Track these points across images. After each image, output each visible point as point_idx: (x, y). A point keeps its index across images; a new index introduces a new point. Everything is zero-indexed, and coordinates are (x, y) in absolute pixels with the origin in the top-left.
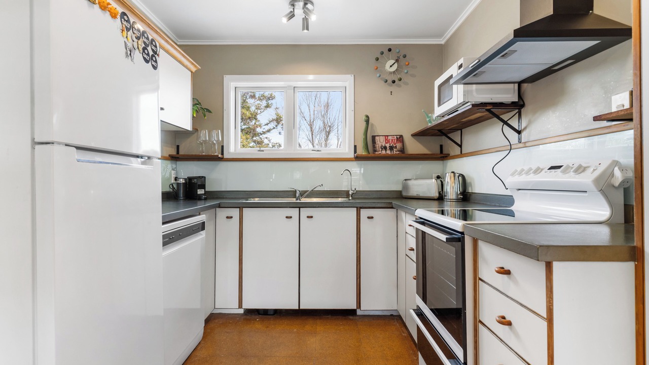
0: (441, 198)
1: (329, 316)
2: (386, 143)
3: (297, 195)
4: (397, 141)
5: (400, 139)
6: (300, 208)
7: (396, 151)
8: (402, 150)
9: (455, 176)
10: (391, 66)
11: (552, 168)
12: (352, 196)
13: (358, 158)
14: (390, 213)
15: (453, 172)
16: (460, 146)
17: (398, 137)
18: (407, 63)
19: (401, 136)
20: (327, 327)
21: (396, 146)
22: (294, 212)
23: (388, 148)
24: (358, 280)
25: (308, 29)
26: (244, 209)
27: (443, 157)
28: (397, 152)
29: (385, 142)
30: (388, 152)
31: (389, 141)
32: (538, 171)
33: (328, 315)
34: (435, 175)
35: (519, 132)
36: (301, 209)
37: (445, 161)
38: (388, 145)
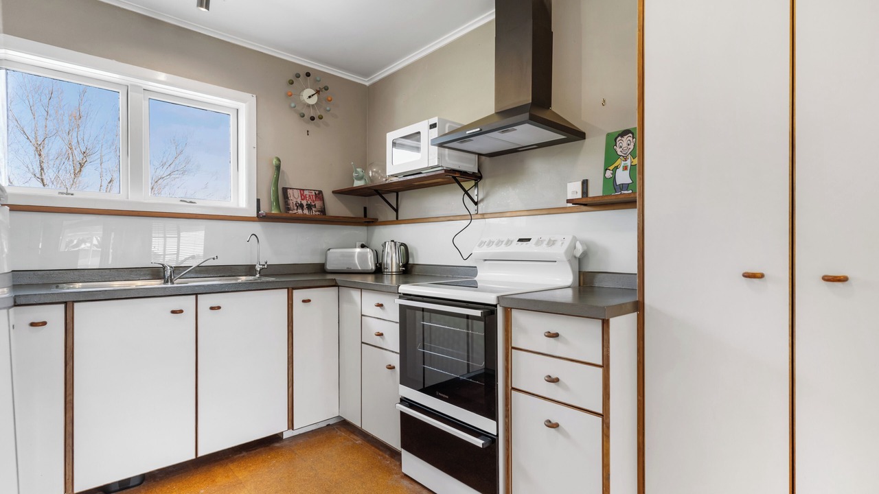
0: (379, 270)
1: (244, 453)
2: (302, 200)
3: (168, 273)
4: (316, 197)
5: (319, 195)
6: (196, 294)
7: (315, 211)
8: (323, 211)
9: (395, 245)
10: (310, 97)
11: (520, 240)
12: (259, 273)
13: (262, 218)
14: (331, 293)
15: (392, 241)
16: (396, 210)
17: (317, 192)
18: (329, 99)
19: (320, 192)
20: (252, 468)
21: (315, 205)
22: (187, 303)
23: (305, 207)
24: (290, 389)
25: (207, 7)
26: (76, 304)
27: (368, 222)
28: (317, 213)
29: (300, 198)
30: (306, 212)
31: (305, 197)
32: (509, 242)
33: (241, 453)
34: (359, 244)
35: (476, 204)
36: (199, 296)
37: (370, 228)
38: (304, 203)
